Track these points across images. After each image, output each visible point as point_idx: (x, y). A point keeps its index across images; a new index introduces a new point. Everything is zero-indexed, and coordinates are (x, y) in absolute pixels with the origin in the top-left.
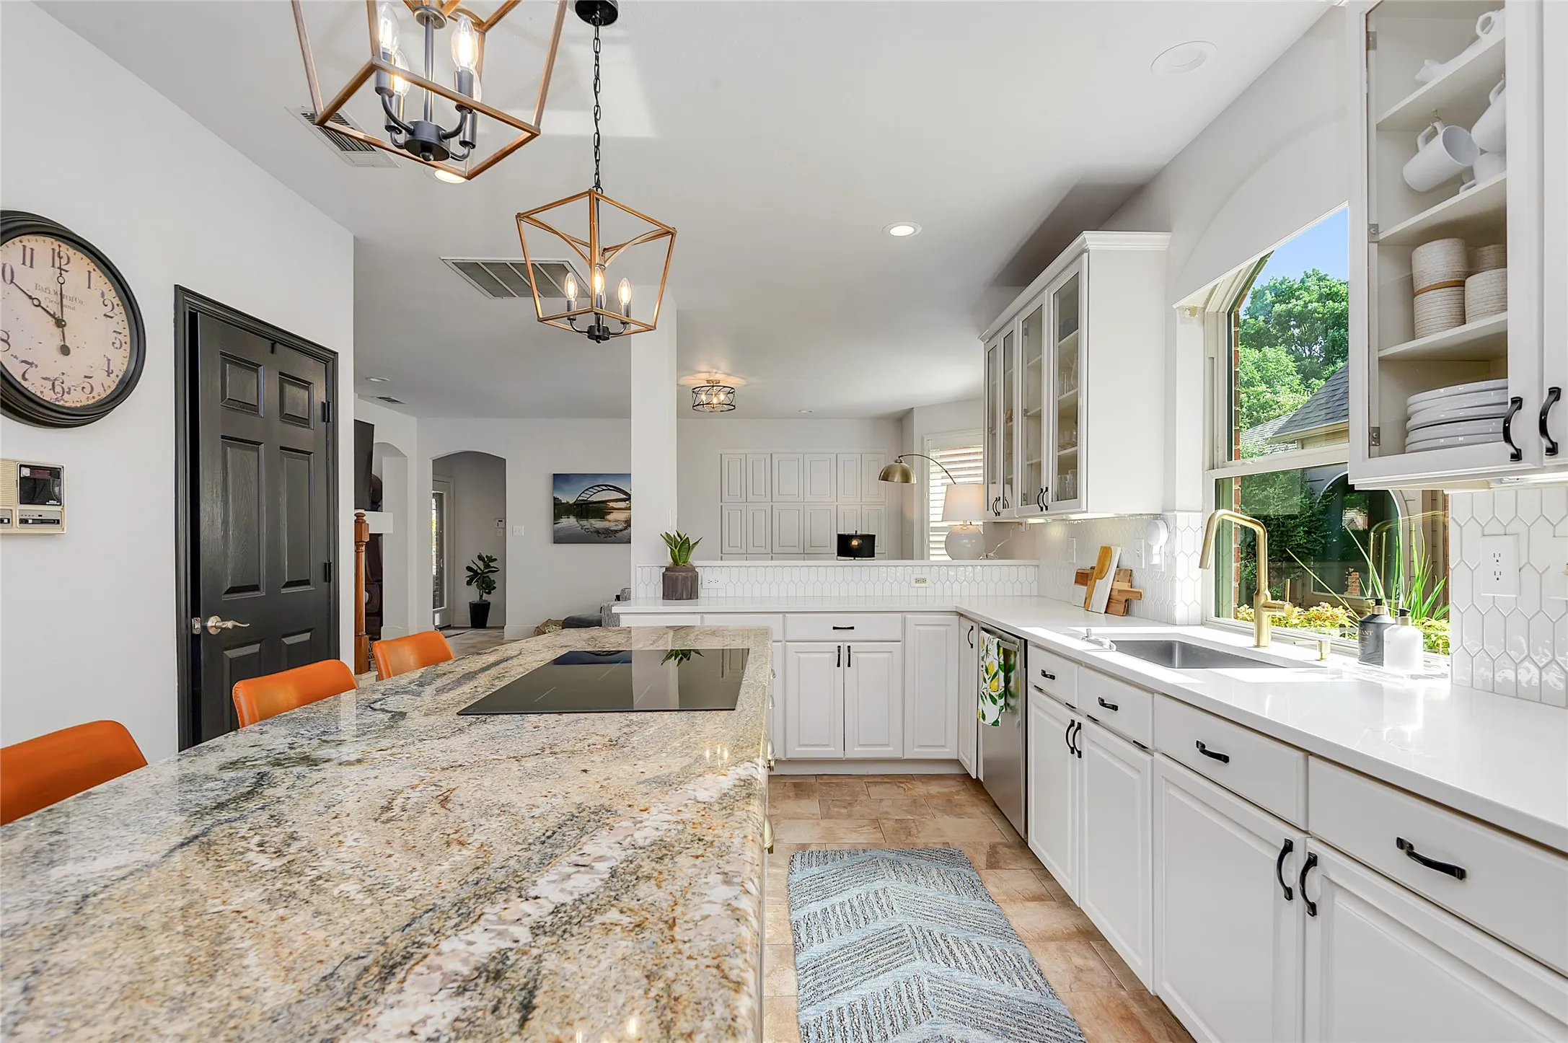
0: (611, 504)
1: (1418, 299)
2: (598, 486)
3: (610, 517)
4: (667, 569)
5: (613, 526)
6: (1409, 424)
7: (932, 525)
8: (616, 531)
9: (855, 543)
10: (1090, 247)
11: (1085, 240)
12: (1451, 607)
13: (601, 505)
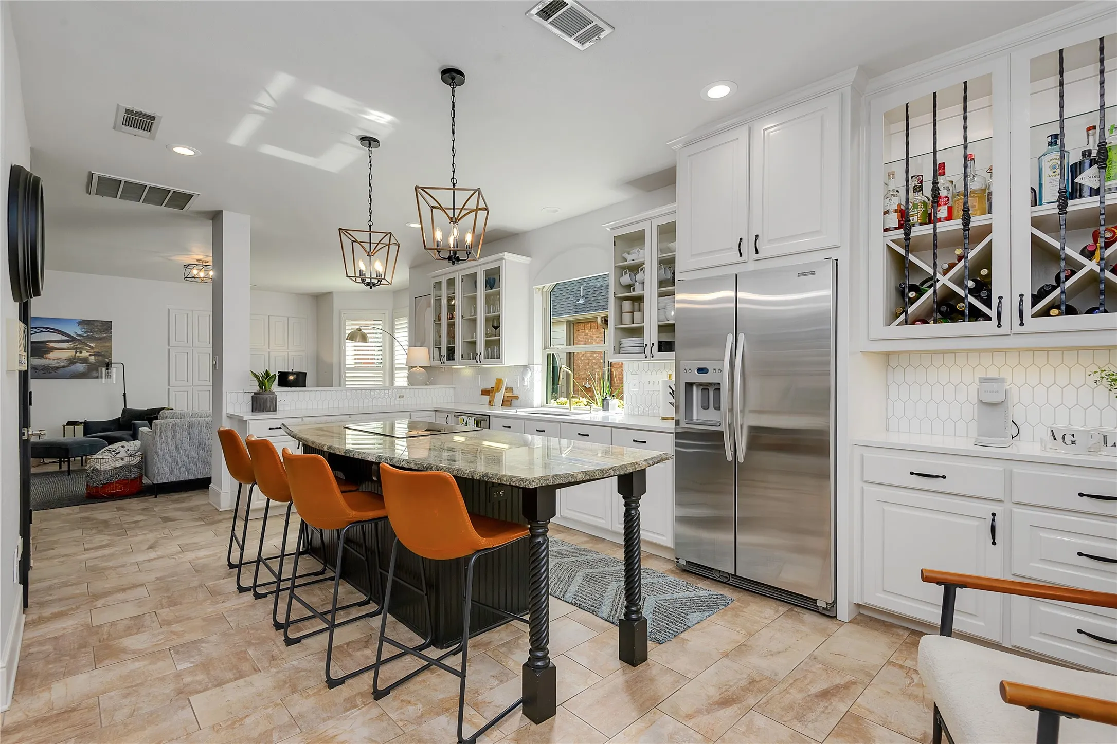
0: (52, 345)
1: (623, 314)
2: (36, 328)
3: (50, 355)
4: (255, 393)
5: (53, 363)
6: (621, 346)
7: (347, 366)
8: (57, 368)
9: (291, 377)
10: (506, 258)
11: (504, 255)
12: (624, 394)
13: (38, 345)
